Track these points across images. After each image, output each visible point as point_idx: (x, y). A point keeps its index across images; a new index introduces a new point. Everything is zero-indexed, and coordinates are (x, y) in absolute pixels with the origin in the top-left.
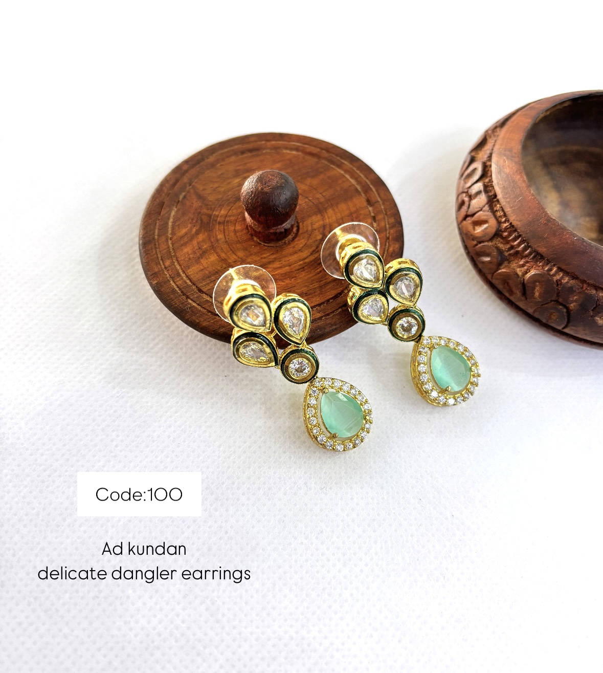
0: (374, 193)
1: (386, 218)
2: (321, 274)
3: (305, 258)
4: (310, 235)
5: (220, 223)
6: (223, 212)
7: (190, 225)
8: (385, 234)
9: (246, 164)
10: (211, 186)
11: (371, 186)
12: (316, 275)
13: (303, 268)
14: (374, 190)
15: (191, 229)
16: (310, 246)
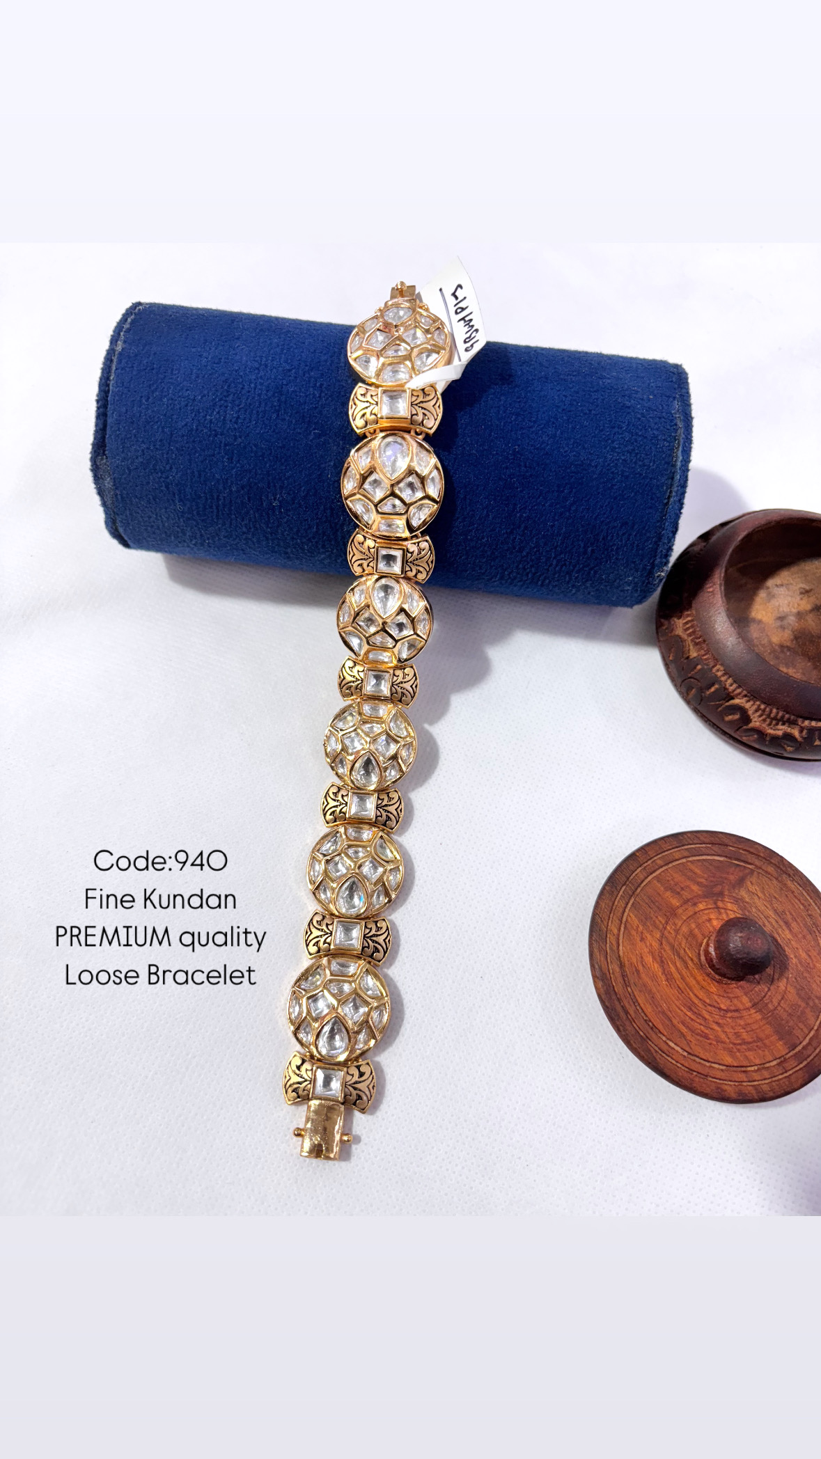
0: (796, 1066)
1: (767, 1081)
2: (679, 1011)
3: (695, 995)
5: (715, 903)
6: (729, 906)
7: (705, 875)
8: (745, 1079)
9: (796, 921)
10: (757, 888)
11: (805, 1063)
12: (677, 1006)
13: (682, 992)
14: (801, 1066)
15: (702, 877)
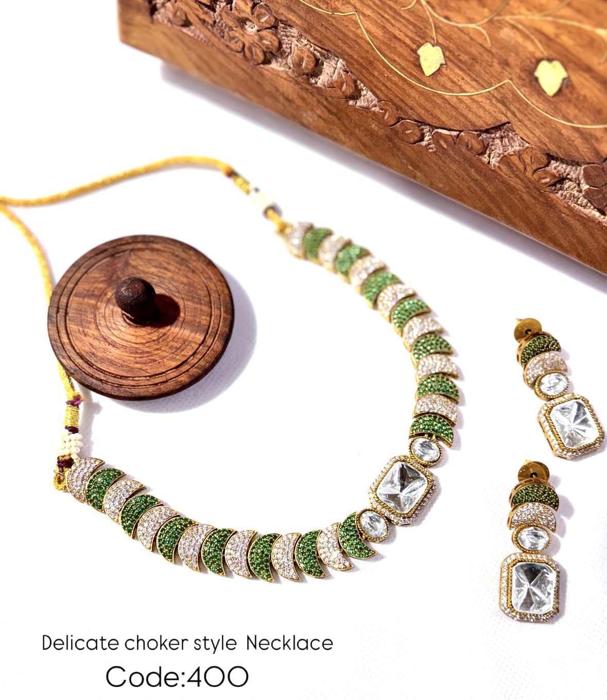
2: (131, 358)
3: (134, 343)
4: (152, 333)
7: (103, 275)
12: (128, 357)
15: (100, 277)
16: (144, 339)
